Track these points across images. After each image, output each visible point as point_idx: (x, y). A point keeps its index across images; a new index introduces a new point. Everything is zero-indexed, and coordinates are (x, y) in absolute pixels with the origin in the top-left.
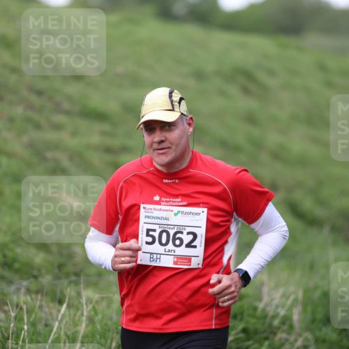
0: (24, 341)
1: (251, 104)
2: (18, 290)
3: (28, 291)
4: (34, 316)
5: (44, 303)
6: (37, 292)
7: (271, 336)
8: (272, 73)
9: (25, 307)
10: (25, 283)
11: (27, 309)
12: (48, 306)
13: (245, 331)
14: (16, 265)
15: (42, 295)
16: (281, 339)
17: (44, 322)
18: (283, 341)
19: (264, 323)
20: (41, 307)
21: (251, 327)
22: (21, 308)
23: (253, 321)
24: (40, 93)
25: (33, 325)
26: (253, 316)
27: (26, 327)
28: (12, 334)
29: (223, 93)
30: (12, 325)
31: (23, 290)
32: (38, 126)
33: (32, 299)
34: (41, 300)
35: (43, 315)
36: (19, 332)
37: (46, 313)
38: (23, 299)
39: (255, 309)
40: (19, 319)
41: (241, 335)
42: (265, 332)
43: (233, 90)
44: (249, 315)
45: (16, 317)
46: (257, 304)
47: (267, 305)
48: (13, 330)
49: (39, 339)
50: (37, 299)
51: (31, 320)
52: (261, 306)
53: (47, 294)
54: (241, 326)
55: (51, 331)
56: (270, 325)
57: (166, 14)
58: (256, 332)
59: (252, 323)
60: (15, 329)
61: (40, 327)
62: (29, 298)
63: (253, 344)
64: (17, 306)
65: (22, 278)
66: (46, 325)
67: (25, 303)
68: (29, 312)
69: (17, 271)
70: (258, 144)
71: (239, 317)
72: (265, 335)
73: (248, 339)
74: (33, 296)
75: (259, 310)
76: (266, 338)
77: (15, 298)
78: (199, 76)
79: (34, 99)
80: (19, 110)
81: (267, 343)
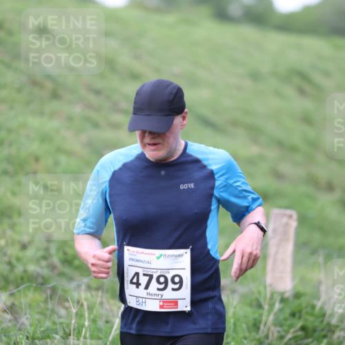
0: (85, 338)
1: (307, 104)
2: (79, 286)
3: (89, 288)
4: (95, 312)
5: (104, 300)
6: (98, 289)
7: (329, 334)
8: (327, 74)
9: (85, 304)
10: (86, 280)
11: (88, 306)
12: (108, 302)
13: (303, 328)
14: (77, 262)
15: (102, 292)
16: (339, 338)
17: (104, 319)
18: (341, 339)
19: (322, 322)
20: (101, 304)
21: (309, 325)
22: (82, 305)
23: (311, 319)
24: (98, 92)
25: (94, 321)
26: (312, 315)
27: (87, 323)
28: (74, 330)
29: (278, 94)
30: (73, 322)
31: (83, 287)
32: (96, 125)
33: (92, 296)
34: (102, 297)
35: (104, 312)
36: (80, 329)
37: (107, 310)
38: (84, 295)
39: (313, 307)
40: (80, 315)
41: (300, 333)
42: (323, 330)
43: (289, 91)
44: (307, 313)
45: (77, 314)
46: (315, 302)
47: (324, 303)
48: (74, 326)
49: (101, 335)
50: (97, 296)
51: (92, 316)
52: (319, 304)
53: (107, 291)
54: (300, 324)
55: (112, 327)
56: (329, 324)
57: (222, 15)
58: (314, 330)
59: (311, 321)
60: (76, 326)
61: (101, 323)
62: (89, 295)
63: (312, 342)
64: (78, 302)
65: (82, 275)
66: (107, 322)
67: (86, 299)
68: (90, 308)
69: (78, 268)
70: (314, 145)
71: (297, 315)
72: (324, 333)
73: (306, 337)
74: (94, 293)
75: (317, 309)
76: (325, 336)
77: (76, 295)
78: (255, 76)
79: (92, 98)
80: (77, 110)
81: (325, 341)
